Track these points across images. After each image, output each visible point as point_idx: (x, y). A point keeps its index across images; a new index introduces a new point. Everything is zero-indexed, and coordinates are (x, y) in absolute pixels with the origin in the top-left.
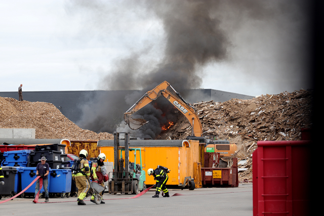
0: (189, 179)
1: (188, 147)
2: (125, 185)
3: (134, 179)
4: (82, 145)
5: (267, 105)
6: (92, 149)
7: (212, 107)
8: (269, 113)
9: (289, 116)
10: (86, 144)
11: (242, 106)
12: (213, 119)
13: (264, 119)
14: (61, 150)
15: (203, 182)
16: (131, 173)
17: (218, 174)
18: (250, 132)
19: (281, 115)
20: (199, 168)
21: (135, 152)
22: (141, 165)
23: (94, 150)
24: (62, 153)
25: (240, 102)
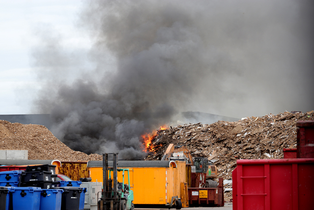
0: (176, 199)
1: (175, 167)
2: (114, 204)
3: (122, 199)
4: (72, 166)
5: (252, 127)
6: (82, 170)
7: (199, 129)
8: (254, 135)
9: (274, 137)
10: (76, 164)
11: (229, 128)
12: (200, 141)
13: (250, 140)
14: (52, 171)
15: (190, 201)
16: (120, 192)
17: (204, 194)
18: (236, 154)
19: (266, 137)
20: (186, 188)
21: (123, 173)
22: (130, 185)
23: (84, 171)
24: (53, 173)
25: (226, 124)
